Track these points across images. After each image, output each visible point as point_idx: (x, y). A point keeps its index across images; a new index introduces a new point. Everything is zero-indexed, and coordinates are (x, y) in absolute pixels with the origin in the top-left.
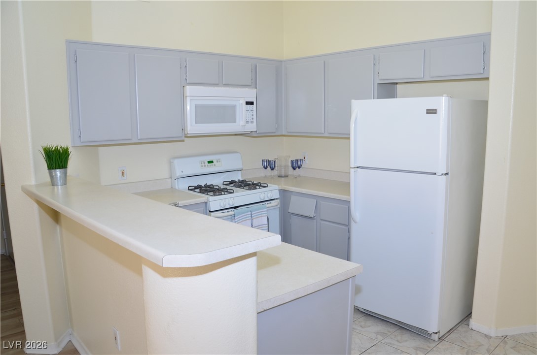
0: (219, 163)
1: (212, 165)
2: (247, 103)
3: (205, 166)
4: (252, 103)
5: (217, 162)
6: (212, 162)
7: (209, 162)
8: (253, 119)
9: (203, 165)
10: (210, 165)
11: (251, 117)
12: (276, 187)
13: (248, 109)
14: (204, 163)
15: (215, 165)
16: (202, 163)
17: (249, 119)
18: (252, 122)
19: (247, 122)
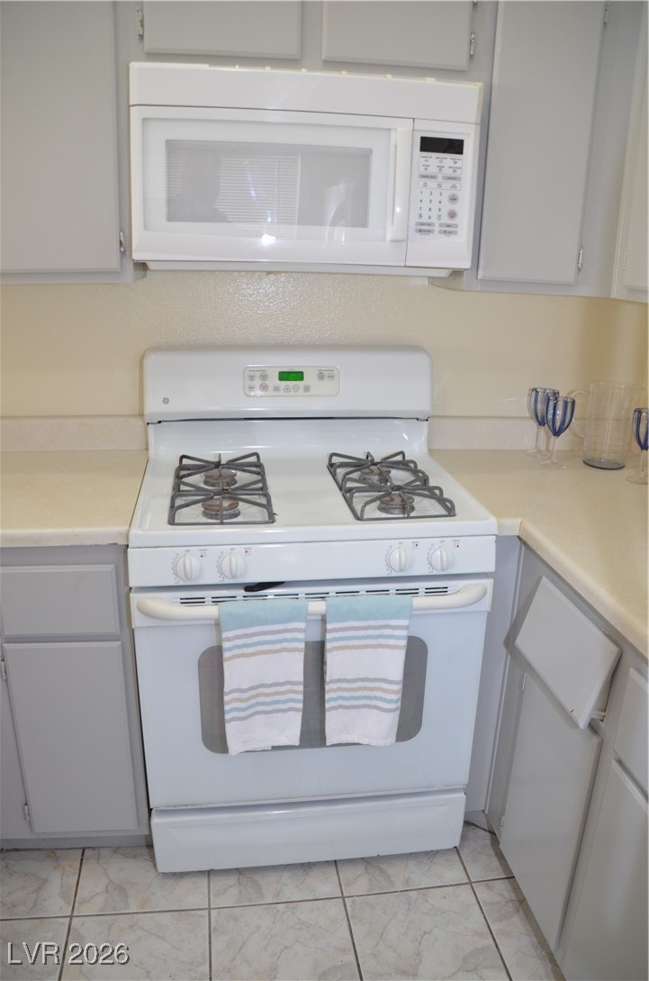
0: (326, 382)
1: (296, 389)
2: (429, 145)
3: (264, 387)
4: (454, 147)
5: (321, 376)
6: (299, 376)
7: (284, 376)
8: (452, 215)
9: (257, 382)
10: (287, 389)
11: (447, 206)
12: (490, 523)
13: (433, 170)
14: (264, 377)
15: (307, 389)
16: (252, 378)
17: (434, 214)
18: (449, 230)
19: (424, 229)
